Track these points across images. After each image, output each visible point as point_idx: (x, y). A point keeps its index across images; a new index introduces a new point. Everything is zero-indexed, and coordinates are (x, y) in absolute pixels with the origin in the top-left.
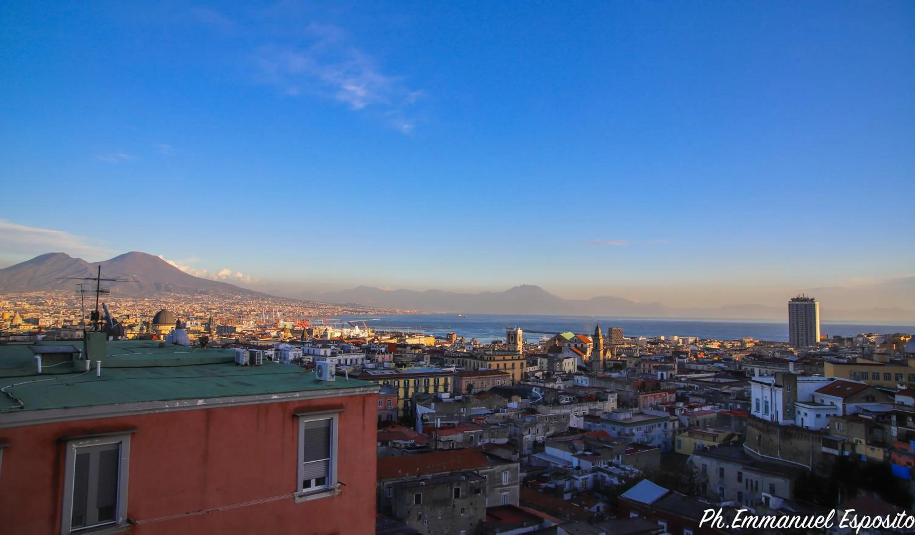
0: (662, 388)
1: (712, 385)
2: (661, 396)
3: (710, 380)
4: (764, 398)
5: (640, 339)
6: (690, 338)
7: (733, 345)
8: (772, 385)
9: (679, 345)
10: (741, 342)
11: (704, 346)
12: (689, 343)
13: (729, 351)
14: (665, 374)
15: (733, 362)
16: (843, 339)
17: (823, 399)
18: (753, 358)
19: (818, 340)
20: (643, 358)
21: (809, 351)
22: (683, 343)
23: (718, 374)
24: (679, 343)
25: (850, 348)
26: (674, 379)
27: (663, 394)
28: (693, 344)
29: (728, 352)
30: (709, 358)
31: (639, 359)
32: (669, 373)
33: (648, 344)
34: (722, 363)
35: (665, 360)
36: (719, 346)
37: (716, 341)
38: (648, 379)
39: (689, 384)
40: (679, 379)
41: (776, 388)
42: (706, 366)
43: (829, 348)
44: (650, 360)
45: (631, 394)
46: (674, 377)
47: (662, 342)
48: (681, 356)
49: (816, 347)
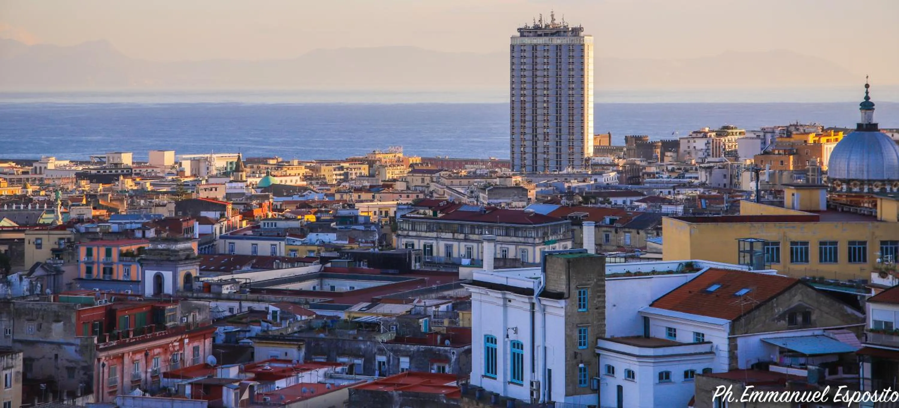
0: (169, 324)
1: (317, 300)
2: (165, 348)
3: (306, 285)
4: (511, 333)
5: (51, 166)
6: (214, 156)
7: (346, 174)
8: (537, 292)
9: (183, 180)
10: (371, 164)
11: (266, 179)
12: (215, 172)
13: (338, 192)
14: (168, 275)
15: (362, 228)
16: (652, 145)
17: (673, 326)
18: (430, 213)
19: (589, 150)
20: (82, 228)
21: (566, 185)
22: (195, 174)
23: (329, 265)
24: (181, 173)
25: (673, 170)
26: (199, 291)
27: (173, 341)
28: (226, 174)
29: (337, 197)
30: (287, 219)
31: (68, 234)
32: (182, 272)
33: (83, 183)
34: (334, 230)
35: (157, 232)
36: (306, 178)
37: (296, 162)
38: (121, 299)
39: (246, 305)
40: (214, 288)
41: (546, 301)
42: (283, 243)
43: (618, 172)
44: (107, 233)
45: (70, 352)
46: (196, 285)
47: (128, 173)
48: (203, 214)
49: (583, 171)
